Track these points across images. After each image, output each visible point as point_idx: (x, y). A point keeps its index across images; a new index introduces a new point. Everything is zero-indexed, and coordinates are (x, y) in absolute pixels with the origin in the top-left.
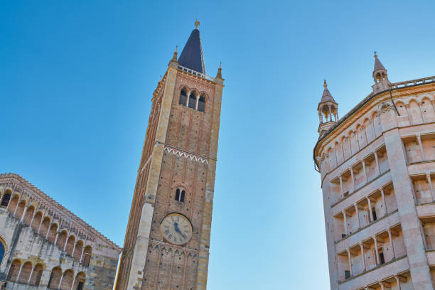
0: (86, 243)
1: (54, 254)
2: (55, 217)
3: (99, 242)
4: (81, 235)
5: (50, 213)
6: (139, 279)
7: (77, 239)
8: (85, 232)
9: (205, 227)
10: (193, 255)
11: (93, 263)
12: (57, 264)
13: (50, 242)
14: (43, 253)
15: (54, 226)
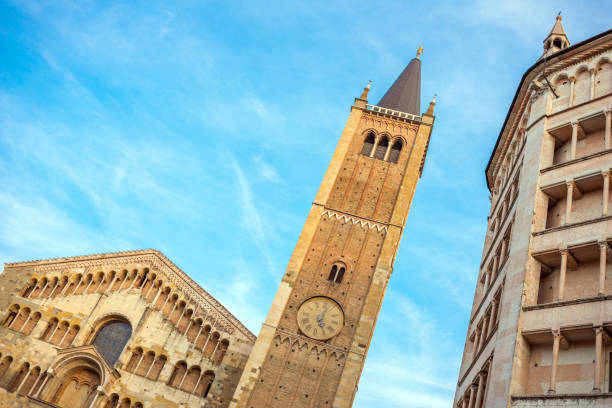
0: (224, 336)
1: (181, 346)
2: (192, 302)
3: (239, 335)
4: (219, 326)
5: (187, 296)
6: (252, 379)
7: (214, 329)
8: (224, 322)
9: (363, 318)
10: (338, 355)
11: (226, 361)
12: (183, 358)
13: (180, 331)
14: (170, 342)
15: (190, 312)
